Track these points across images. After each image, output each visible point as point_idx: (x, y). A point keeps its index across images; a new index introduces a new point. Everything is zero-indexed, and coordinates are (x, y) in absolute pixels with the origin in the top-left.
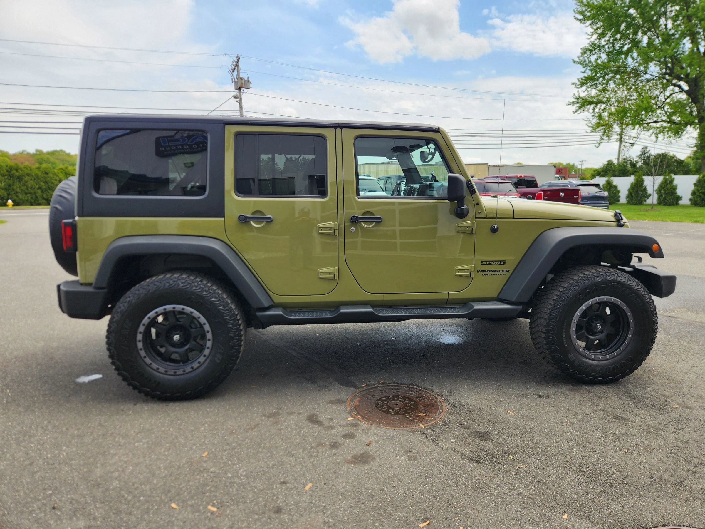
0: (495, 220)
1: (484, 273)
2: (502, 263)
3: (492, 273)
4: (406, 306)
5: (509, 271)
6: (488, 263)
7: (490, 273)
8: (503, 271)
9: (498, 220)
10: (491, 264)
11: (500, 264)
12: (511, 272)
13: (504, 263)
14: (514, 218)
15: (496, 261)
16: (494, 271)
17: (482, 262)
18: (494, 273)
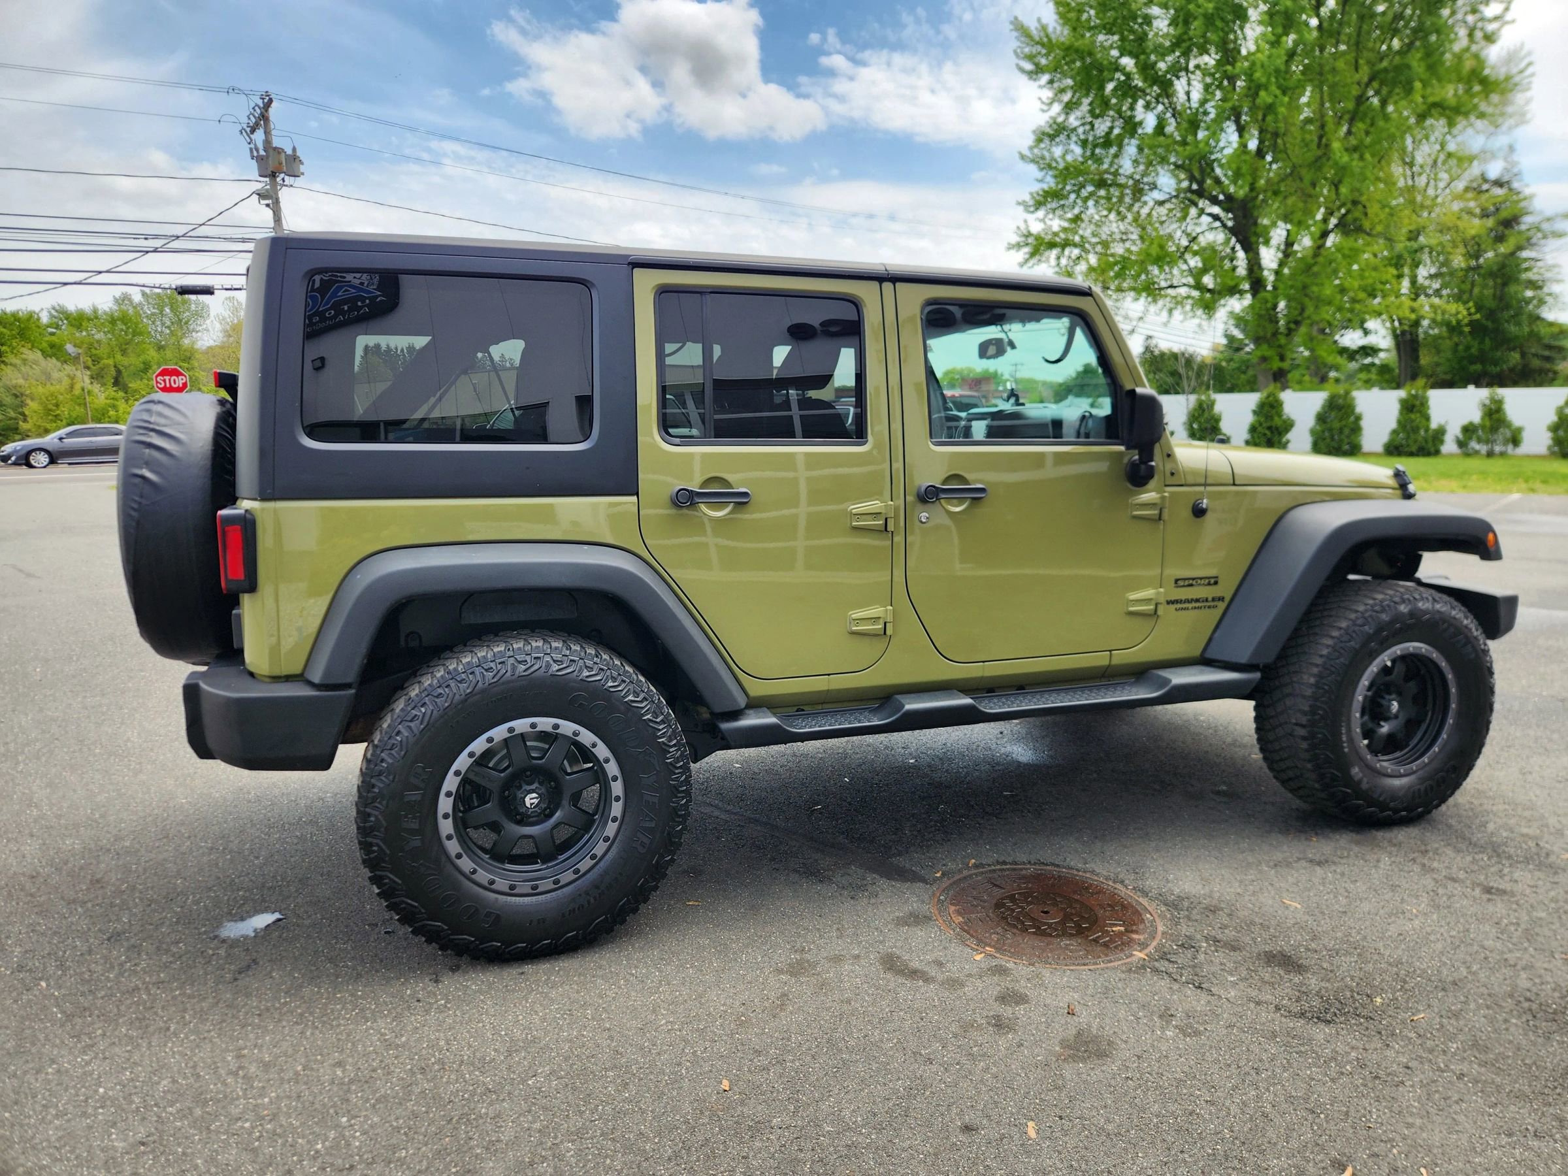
0: (1202, 489)
1: (1179, 606)
2: (1212, 581)
3: (1194, 605)
4: (1021, 688)
5: (1221, 599)
6: (1187, 583)
7: (1190, 606)
8: (1214, 600)
9: (1209, 489)
10: (1191, 585)
11: (1209, 584)
12: (1227, 599)
13: (1216, 583)
14: (1234, 484)
15: (1201, 579)
16: (1197, 600)
17: (1176, 581)
18: (1197, 605)
